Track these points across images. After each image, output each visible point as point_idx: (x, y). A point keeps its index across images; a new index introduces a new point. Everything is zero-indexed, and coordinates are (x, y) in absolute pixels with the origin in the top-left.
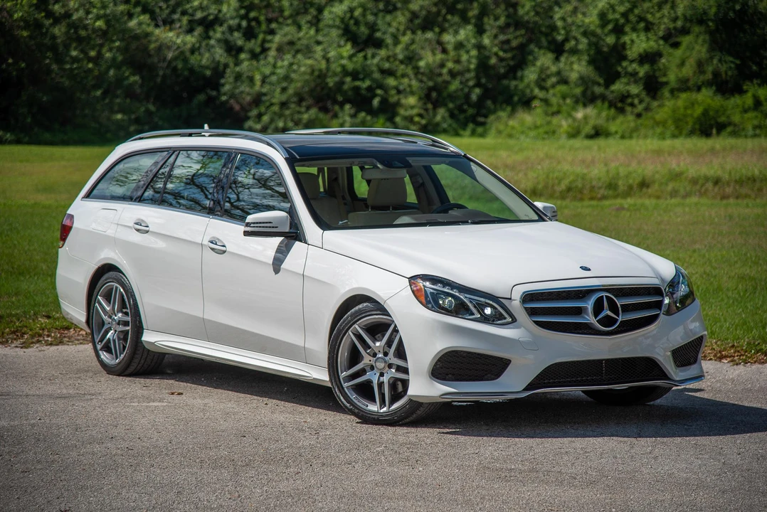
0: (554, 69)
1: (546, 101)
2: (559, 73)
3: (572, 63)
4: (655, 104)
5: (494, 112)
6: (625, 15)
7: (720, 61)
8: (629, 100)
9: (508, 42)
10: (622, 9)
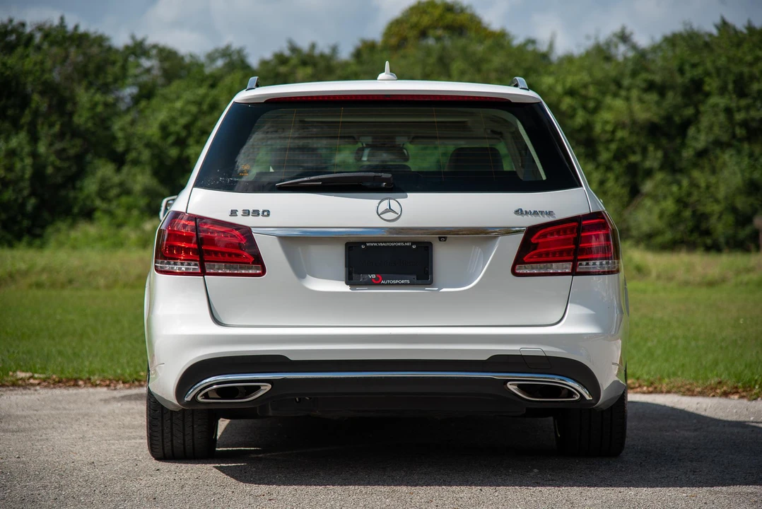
0: (116, 179)
1: (109, 213)
2: (121, 184)
3: (135, 175)
5: (52, 222)
6: (187, 127)
9: (64, 150)
10: (183, 121)
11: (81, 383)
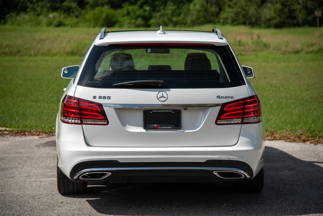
4: (83, 12)
5: (9, 13)
11: (27, 133)
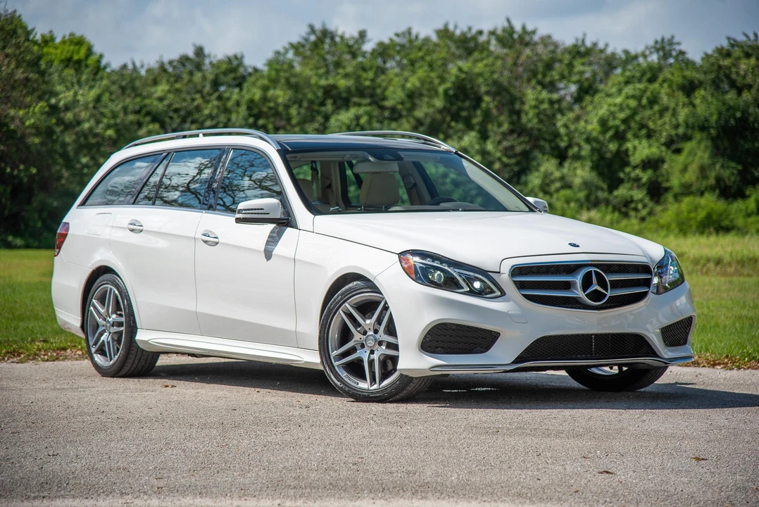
0: (557, 174)
2: (562, 178)
3: (575, 169)
4: (658, 208)
6: (625, 121)
7: (723, 166)
8: (633, 205)
9: (512, 147)
10: (622, 116)
